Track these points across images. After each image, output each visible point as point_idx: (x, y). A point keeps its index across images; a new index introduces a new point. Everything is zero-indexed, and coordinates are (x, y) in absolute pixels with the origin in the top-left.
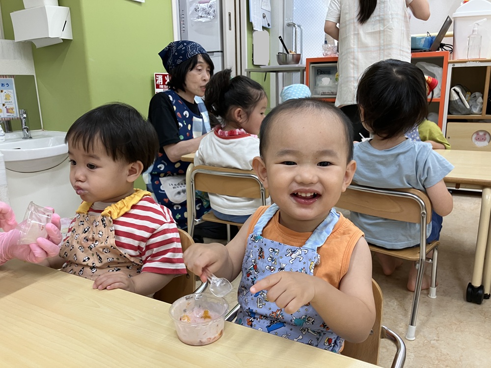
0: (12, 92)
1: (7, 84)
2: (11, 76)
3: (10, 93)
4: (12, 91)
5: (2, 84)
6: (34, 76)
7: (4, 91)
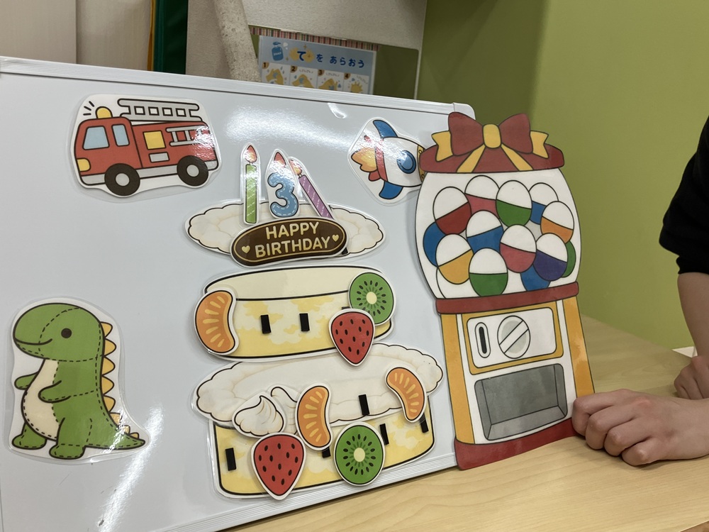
0: (367, 81)
1: (361, 62)
2: (372, 46)
3: (362, 83)
4: (366, 77)
5: (351, 60)
6: (416, 52)
7: (352, 76)
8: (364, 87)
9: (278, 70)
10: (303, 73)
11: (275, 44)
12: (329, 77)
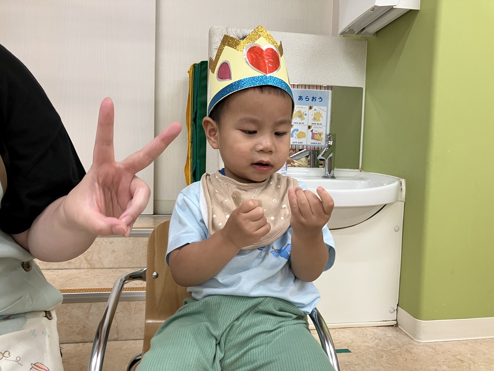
0: (326, 110)
1: (321, 98)
2: (328, 87)
3: (321, 112)
5: (313, 98)
6: (362, 88)
8: (324, 114)
12: (298, 109)
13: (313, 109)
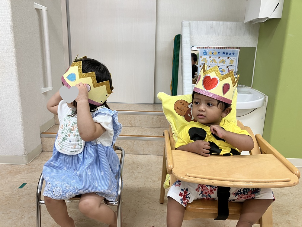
0: (236, 59)
1: (234, 53)
2: (237, 48)
5: (230, 53)
6: (255, 48)
8: (235, 61)
9: (205, 58)
10: (213, 58)
11: (204, 51)
12: (222, 59)
13: (230, 59)
